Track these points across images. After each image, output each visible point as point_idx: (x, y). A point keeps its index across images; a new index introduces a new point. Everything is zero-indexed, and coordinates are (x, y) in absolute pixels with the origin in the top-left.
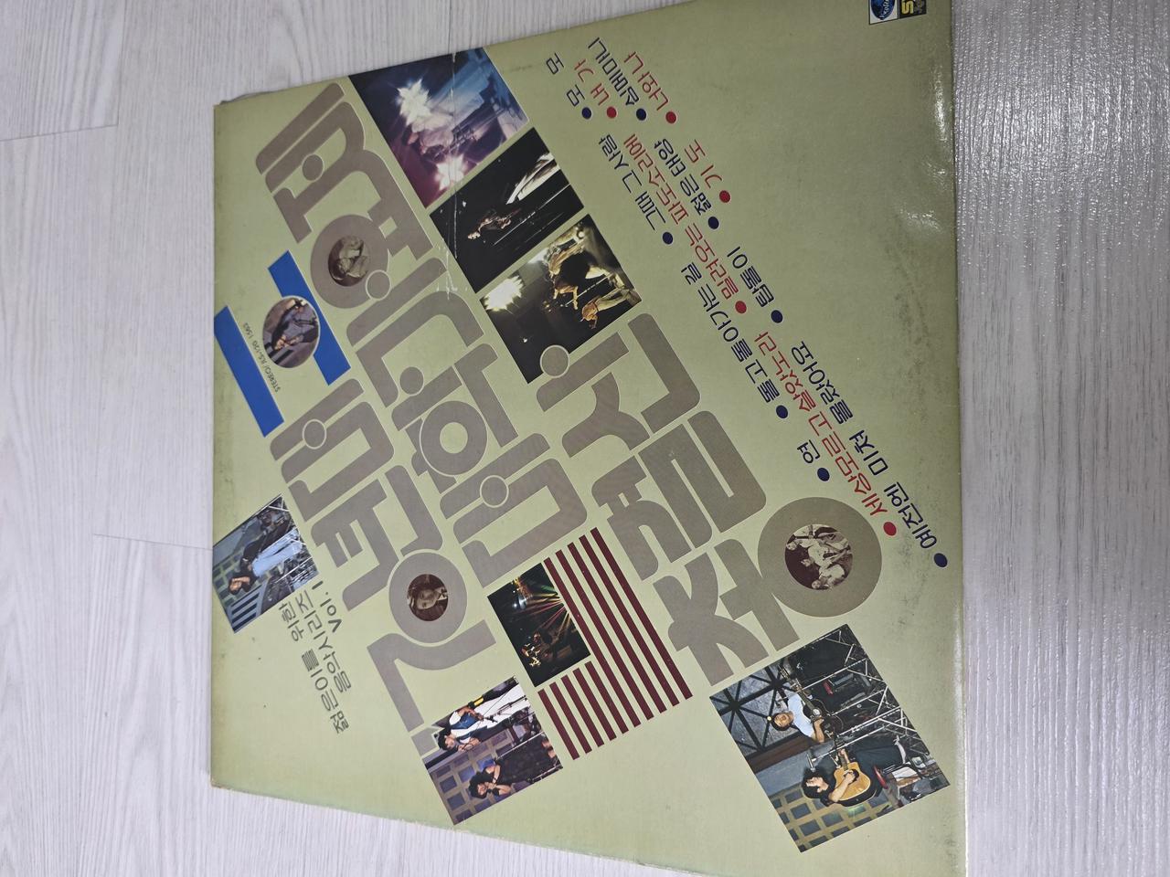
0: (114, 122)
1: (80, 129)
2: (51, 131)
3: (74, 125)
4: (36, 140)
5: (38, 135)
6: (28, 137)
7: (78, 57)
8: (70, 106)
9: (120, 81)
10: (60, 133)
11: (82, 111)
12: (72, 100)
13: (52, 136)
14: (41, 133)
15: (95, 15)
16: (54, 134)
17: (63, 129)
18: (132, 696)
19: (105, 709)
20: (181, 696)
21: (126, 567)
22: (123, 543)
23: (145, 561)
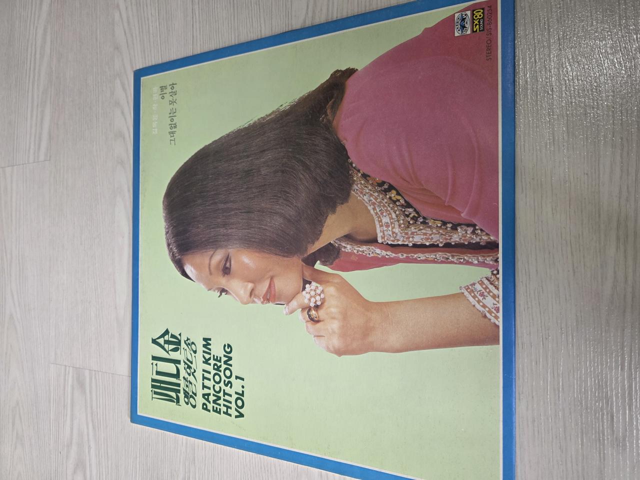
0: (48, 159)
1: (34, 162)
2: (21, 163)
3: (31, 160)
4: (15, 167)
5: (16, 165)
6: (12, 166)
7: (31, 127)
8: (29, 151)
9: (50, 138)
10: (25, 164)
11: (34, 154)
12: (30, 148)
13: (22, 166)
14: (17, 164)
15: (38, 105)
16: (23, 164)
17: (27, 162)
18: (71, 443)
19: (60, 450)
20: (92, 444)
21: (65, 379)
22: (63, 367)
23: (73, 377)
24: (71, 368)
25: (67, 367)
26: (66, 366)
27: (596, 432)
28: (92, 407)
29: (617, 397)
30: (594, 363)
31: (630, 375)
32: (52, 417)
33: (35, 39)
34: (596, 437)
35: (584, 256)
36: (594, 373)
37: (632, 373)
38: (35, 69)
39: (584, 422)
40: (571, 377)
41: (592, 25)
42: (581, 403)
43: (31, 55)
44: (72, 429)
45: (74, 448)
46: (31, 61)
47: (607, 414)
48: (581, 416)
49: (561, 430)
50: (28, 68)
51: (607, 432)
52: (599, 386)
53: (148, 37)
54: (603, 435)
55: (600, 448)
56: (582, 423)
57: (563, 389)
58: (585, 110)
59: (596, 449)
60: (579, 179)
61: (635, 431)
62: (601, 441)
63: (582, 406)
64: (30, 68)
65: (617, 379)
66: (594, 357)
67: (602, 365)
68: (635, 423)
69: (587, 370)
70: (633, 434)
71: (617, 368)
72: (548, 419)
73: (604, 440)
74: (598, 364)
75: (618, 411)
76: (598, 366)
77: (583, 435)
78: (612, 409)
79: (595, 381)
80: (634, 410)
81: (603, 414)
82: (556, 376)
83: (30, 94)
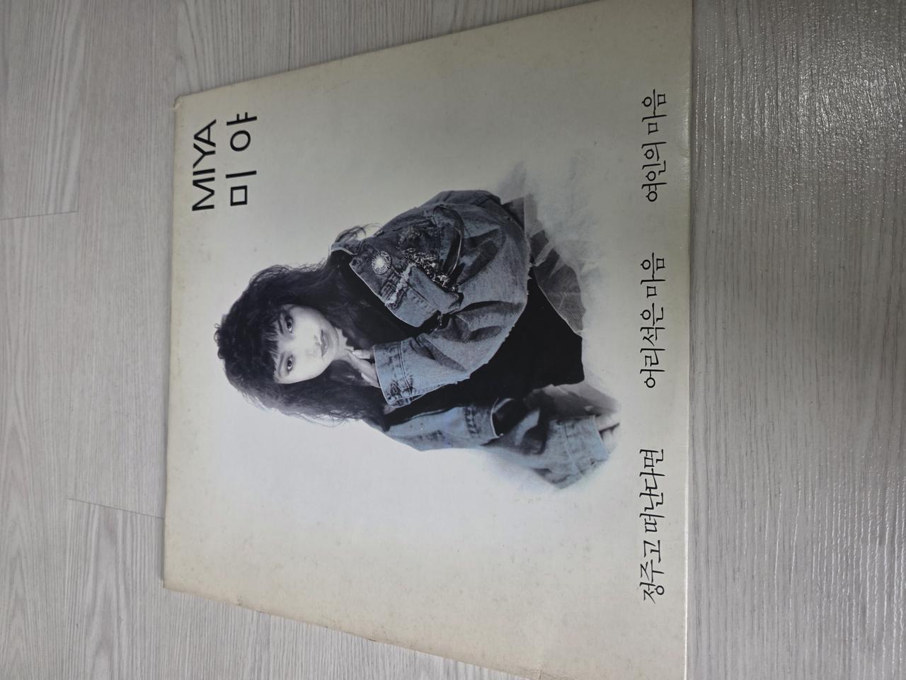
0: (76, 210)
1: (55, 214)
2: (37, 214)
3: (51, 210)
4: (28, 219)
5: (29, 216)
6: (23, 217)
7: (52, 163)
8: (48, 196)
9: (79, 179)
10: (42, 215)
11: (56, 200)
12: (49, 193)
13: (37, 218)
14: (31, 215)
15: (63, 134)
16: (39, 216)
17: (44, 213)
18: (93, 613)
19: (76, 622)
20: (124, 615)
21: (88, 523)
22: (86, 506)
23: (99, 519)
24: (97, 507)
25: (92, 506)
26: (90, 503)
27: (840, 630)
28: (124, 563)
29: (872, 582)
30: (842, 533)
31: (892, 552)
32: (67, 574)
33: (63, 38)
34: (839, 636)
35: (834, 382)
36: (842, 546)
37: (894, 549)
38: (60, 81)
39: (823, 615)
40: (808, 551)
41: (860, 57)
42: (821, 589)
43: (56, 61)
44: (95, 592)
45: (97, 619)
46: (55, 69)
47: (857, 604)
48: (820, 606)
49: (790, 624)
50: (51, 79)
51: (856, 630)
52: (847, 565)
53: (225, 43)
54: (851, 634)
55: (844, 652)
56: (821, 616)
57: (796, 567)
58: (846, 177)
59: (839, 653)
60: (832, 274)
61: (895, 631)
62: (847, 643)
63: (822, 592)
64: (54, 80)
65: (873, 557)
66: (842, 524)
67: (853, 536)
68: (895, 620)
69: (832, 542)
70: (891, 634)
71: (873, 540)
72: (773, 609)
73: (851, 641)
74: (847, 534)
75: (872, 602)
76: (847, 537)
77: (821, 633)
78: (864, 597)
79: (841, 558)
80: (895, 601)
81: (851, 605)
82: (787, 548)
83: (53, 117)
